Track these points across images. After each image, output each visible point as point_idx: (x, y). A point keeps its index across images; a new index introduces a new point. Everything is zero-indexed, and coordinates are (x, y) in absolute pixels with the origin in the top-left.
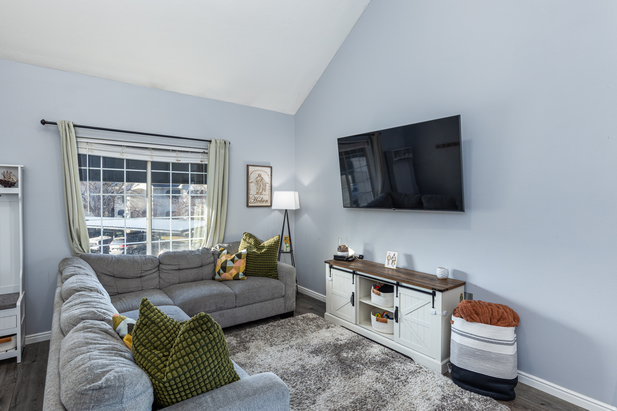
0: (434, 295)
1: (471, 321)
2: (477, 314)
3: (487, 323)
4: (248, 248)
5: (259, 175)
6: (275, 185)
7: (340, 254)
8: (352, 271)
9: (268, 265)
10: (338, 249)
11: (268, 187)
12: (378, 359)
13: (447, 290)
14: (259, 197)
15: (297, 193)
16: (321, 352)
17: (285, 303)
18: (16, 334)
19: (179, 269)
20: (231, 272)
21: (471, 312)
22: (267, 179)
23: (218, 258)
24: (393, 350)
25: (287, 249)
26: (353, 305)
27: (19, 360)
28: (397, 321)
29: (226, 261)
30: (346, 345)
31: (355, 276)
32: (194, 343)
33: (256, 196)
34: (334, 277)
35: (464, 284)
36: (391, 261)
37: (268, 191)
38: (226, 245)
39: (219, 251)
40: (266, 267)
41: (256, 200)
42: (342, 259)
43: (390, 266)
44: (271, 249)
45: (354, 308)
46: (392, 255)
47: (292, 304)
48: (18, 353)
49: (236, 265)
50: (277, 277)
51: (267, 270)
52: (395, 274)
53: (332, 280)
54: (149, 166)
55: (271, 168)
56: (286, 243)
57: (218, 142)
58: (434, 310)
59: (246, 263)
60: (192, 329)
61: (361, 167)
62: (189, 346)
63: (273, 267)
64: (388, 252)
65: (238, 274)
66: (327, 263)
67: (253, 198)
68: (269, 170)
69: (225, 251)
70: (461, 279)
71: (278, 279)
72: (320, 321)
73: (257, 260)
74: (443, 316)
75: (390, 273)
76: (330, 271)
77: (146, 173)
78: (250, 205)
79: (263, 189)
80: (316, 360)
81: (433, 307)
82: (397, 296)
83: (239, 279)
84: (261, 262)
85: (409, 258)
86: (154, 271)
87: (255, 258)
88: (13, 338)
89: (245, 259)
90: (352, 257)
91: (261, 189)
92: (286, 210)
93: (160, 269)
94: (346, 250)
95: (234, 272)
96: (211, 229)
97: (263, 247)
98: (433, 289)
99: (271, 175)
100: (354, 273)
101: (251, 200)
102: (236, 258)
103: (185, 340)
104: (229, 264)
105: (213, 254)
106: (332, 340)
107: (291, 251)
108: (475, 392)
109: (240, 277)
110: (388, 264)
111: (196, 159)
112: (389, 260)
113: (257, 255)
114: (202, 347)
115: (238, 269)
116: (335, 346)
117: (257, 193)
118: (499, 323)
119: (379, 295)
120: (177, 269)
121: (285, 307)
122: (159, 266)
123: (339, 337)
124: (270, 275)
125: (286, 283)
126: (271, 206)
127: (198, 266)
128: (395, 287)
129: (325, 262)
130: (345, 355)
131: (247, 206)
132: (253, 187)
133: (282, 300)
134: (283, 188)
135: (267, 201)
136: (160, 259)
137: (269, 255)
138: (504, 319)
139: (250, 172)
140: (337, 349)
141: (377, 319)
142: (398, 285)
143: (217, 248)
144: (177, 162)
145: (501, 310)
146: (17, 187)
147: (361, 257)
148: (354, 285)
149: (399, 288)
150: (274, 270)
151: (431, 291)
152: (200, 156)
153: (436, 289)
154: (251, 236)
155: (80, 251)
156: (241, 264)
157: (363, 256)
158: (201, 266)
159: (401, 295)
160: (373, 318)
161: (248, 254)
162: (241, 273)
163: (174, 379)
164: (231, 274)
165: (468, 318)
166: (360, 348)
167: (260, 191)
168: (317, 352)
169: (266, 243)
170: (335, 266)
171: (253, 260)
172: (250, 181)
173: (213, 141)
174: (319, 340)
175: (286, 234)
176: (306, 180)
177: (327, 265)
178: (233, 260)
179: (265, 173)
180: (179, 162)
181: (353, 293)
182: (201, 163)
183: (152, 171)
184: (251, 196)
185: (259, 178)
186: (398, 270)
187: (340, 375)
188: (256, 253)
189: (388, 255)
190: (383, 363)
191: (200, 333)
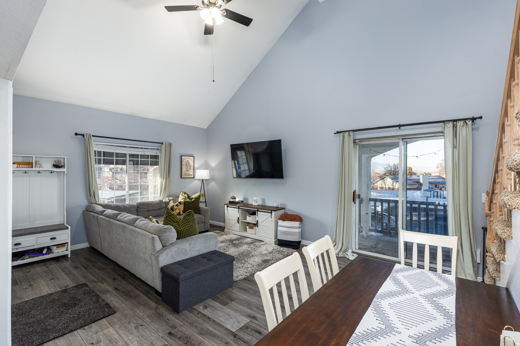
0: (271, 213)
1: (284, 221)
2: (286, 218)
3: (290, 221)
4: (185, 199)
5: (188, 161)
6: (196, 166)
7: (232, 200)
8: (238, 207)
9: (195, 207)
10: (231, 198)
11: (192, 168)
12: (249, 242)
13: (277, 210)
14: (188, 173)
15: (208, 171)
16: (224, 242)
17: (204, 226)
18: (67, 243)
19: (148, 211)
20: (176, 211)
21: (284, 217)
22: (192, 163)
23: (168, 205)
24: (256, 239)
25: (203, 200)
26: (238, 223)
27: (69, 256)
28: (257, 227)
29: (173, 206)
30: (235, 239)
31: (239, 209)
32: (188, 219)
33: (186, 172)
34: (229, 211)
35: (284, 208)
36: (255, 202)
37: (192, 170)
38: (171, 198)
39: (168, 201)
40: (194, 208)
41: (186, 174)
42: (233, 202)
43: (255, 204)
44: (196, 199)
45: (239, 224)
46: (256, 199)
47: (208, 226)
48: (69, 253)
49: (179, 207)
50: (200, 213)
51: (195, 210)
52: (257, 206)
53: (228, 213)
54: (128, 156)
55: (194, 157)
56: (203, 197)
57: (167, 144)
58: (271, 219)
59: (184, 207)
60: (187, 215)
61: (242, 156)
62: (187, 220)
63: (198, 208)
64: (254, 198)
65: (180, 212)
66: (226, 205)
67: (184, 173)
68: (192, 158)
69: (172, 201)
70: (283, 207)
71: (200, 214)
72: (223, 233)
73: (189, 205)
74: (275, 221)
75: (255, 206)
76: (227, 209)
77: (126, 160)
78: (182, 177)
79: (189, 168)
80: (223, 245)
81: (271, 218)
82: (257, 216)
83: (181, 215)
84: (192, 206)
85: (263, 200)
86: (135, 211)
87: (188, 204)
88: (66, 245)
89: (183, 205)
90: (238, 202)
91: (188, 169)
92: (203, 180)
93: (137, 211)
94: (235, 198)
95: (178, 211)
96: (163, 190)
97: (192, 198)
98: (271, 210)
99: (194, 161)
100: (239, 208)
101: (183, 174)
102: (179, 204)
103: (186, 218)
104: (175, 207)
105: (165, 203)
106: (229, 239)
107: (205, 202)
108: (285, 247)
109: (181, 213)
110: (254, 203)
111: (154, 153)
112: (254, 201)
113: (189, 203)
114: (191, 220)
115: (180, 209)
116: (231, 240)
117: (186, 171)
118: (294, 220)
119: (250, 216)
120: (147, 210)
121: (204, 228)
122: (137, 209)
123: (232, 237)
124: (196, 212)
125: (205, 216)
126: (194, 177)
127: (158, 209)
128: (257, 212)
129: (225, 204)
130: (235, 242)
131: (181, 178)
132: (184, 167)
133: (203, 224)
134: (200, 168)
135: (192, 175)
136: (138, 206)
137: (195, 202)
138: (296, 219)
139: (183, 160)
140: (231, 241)
141: (249, 227)
142: (258, 211)
143: (167, 200)
144: (143, 154)
145: (295, 216)
146: (64, 168)
147: (242, 202)
148: (239, 214)
149: (258, 212)
150: (198, 209)
151: (270, 212)
152: (156, 151)
153: (272, 210)
154: (185, 193)
155: (94, 202)
156: (182, 207)
157: (243, 201)
158: (159, 209)
159: (259, 215)
160: (248, 227)
161: (184, 202)
162: (181, 212)
163: (183, 229)
164: (176, 212)
165: (283, 219)
166: (241, 240)
167: (188, 170)
168: (222, 242)
169: (193, 196)
170: (229, 206)
171: (187, 205)
172: (183, 164)
173: (164, 143)
174: (223, 239)
175: (202, 192)
176: (213, 163)
177: (226, 206)
178: (177, 205)
179: (191, 160)
180: (145, 154)
181: (238, 217)
182: (156, 155)
183: (129, 159)
184: (183, 172)
185: (187, 163)
186: (258, 205)
187: (233, 247)
188: (189, 201)
189: (254, 199)
190: (251, 243)
191: (190, 216)
